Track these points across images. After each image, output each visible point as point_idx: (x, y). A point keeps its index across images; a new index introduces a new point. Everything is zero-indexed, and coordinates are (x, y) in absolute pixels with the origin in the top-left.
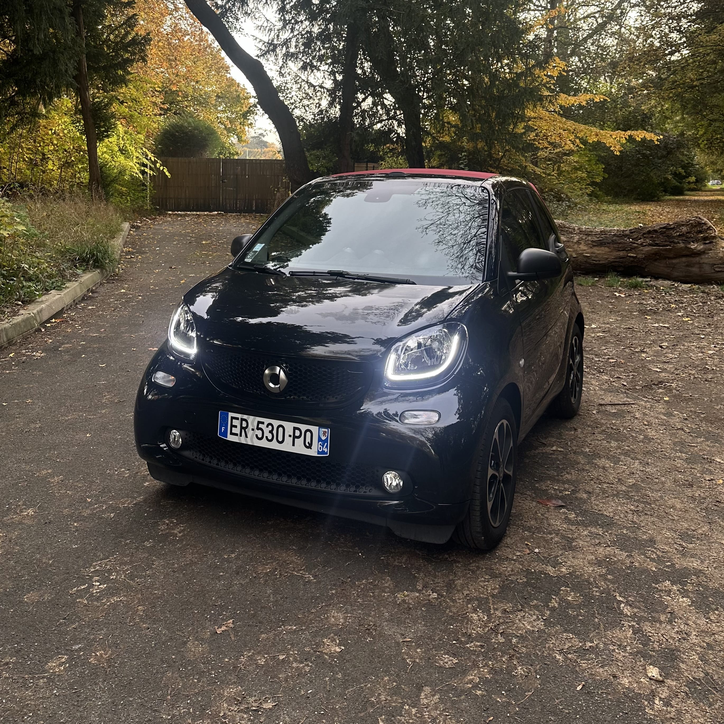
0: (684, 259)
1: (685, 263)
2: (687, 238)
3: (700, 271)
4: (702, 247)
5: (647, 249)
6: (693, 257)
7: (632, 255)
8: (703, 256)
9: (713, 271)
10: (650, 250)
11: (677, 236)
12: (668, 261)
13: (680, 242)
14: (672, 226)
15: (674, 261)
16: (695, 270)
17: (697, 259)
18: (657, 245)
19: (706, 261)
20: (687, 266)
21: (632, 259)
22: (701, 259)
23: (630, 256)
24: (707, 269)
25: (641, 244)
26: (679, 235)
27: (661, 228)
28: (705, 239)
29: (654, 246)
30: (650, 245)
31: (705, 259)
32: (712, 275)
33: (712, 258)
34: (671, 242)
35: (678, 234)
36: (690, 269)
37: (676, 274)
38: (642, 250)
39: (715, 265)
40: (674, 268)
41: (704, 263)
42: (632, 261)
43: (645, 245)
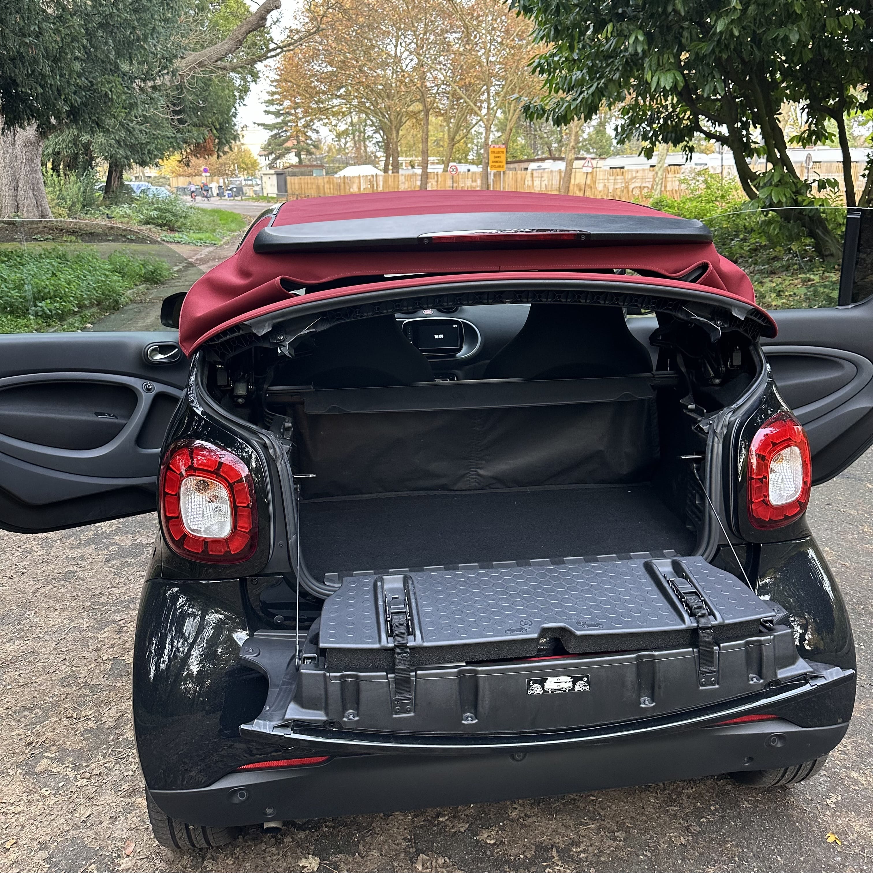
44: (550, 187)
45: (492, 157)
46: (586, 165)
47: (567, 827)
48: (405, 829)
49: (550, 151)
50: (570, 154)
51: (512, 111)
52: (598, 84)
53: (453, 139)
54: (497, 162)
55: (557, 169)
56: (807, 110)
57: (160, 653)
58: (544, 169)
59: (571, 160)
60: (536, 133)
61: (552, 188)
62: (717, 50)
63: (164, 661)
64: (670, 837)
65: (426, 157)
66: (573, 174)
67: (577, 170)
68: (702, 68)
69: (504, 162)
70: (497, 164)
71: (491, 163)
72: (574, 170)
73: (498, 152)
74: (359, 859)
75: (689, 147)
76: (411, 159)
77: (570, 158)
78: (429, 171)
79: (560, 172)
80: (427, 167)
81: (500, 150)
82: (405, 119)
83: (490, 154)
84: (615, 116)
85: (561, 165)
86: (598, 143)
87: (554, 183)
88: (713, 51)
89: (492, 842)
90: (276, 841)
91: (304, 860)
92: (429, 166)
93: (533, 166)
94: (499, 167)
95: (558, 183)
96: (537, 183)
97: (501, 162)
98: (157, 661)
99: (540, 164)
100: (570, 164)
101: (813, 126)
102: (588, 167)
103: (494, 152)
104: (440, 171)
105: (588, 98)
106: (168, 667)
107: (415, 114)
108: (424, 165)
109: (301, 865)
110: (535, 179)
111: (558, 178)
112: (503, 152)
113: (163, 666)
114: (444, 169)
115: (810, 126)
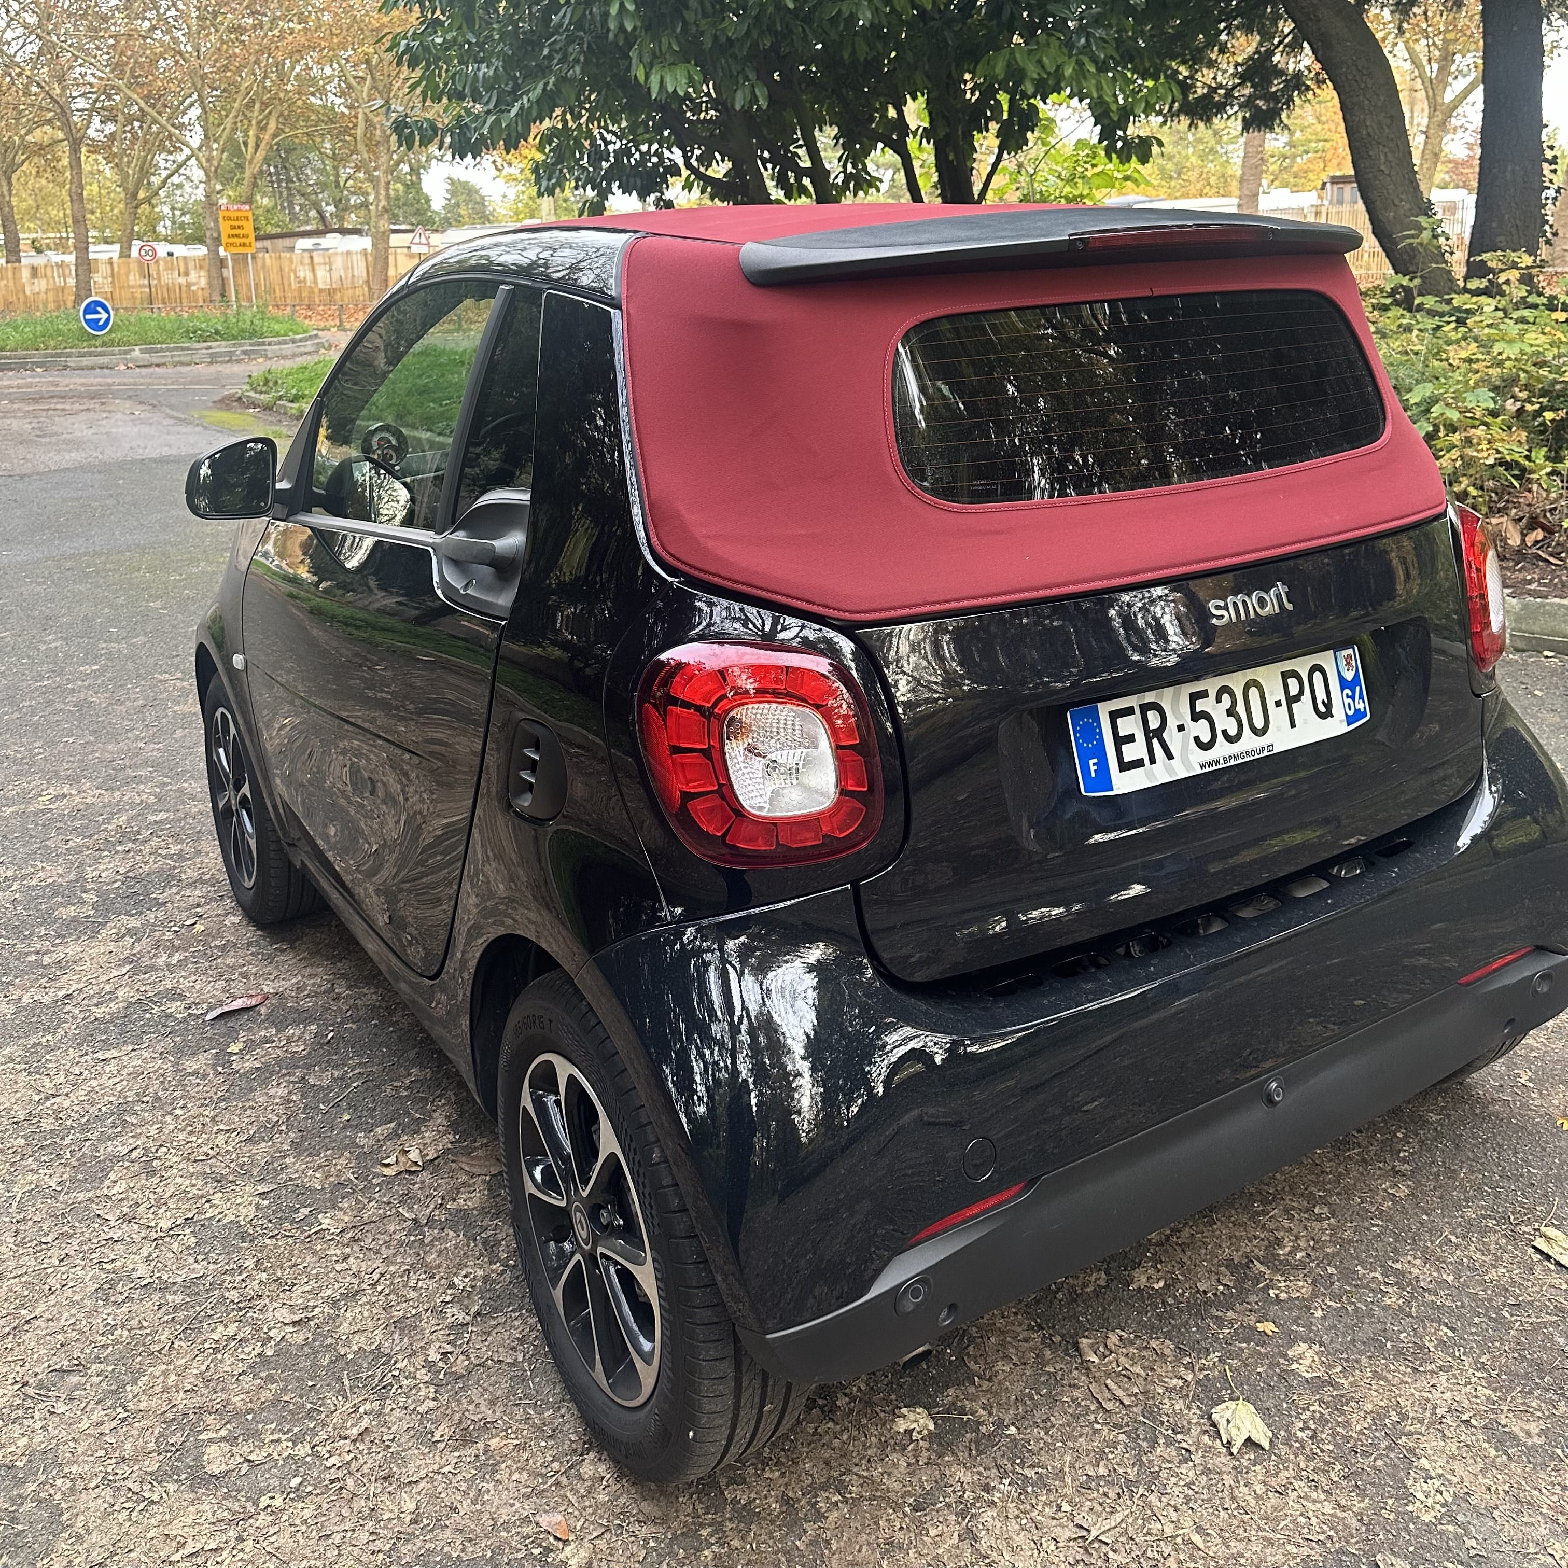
44: (349, 280)
45: (225, 228)
46: (417, 240)
47: (1243, 1225)
48: (1016, 1314)
49: (322, 218)
50: (382, 222)
51: (251, 143)
52: (546, 84)
53: (134, 195)
54: (237, 236)
55: (359, 249)
56: (841, 141)
57: (686, 1086)
58: (327, 250)
59: (384, 233)
60: (291, 185)
61: (353, 282)
62: (755, 33)
63: (700, 1099)
64: (1385, 1190)
65: (82, 230)
66: (391, 259)
67: (399, 250)
68: (727, 62)
69: (252, 235)
70: (238, 241)
71: (224, 239)
72: (390, 251)
73: (237, 219)
74: (986, 1385)
75: (664, 201)
76: (34, 236)
77: (382, 229)
78: (91, 256)
79: (364, 252)
80: (87, 249)
81: (240, 214)
82: (23, 157)
83: (221, 220)
84: (435, 157)
85: (364, 243)
86: (412, 205)
87: (356, 273)
88: (748, 33)
89: (1161, 1284)
90: (823, 1412)
91: (900, 1421)
92: (92, 248)
93: (303, 243)
94: (244, 245)
95: (365, 274)
96: (321, 273)
97: (247, 236)
98: (686, 1104)
99: (315, 240)
100: (380, 240)
101: (849, 166)
102: (420, 243)
103: (229, 219)
104: (115, 256)
105: (530, 108)
106: (711, 1109)
107: (41, 149)
108: (82, 248)
109: (902, 1430)
110: (317, 267)
111: (363, 265)
112: (247, 218)
113: (701, 1109)
114: (121, 253)
115: (845, 166)
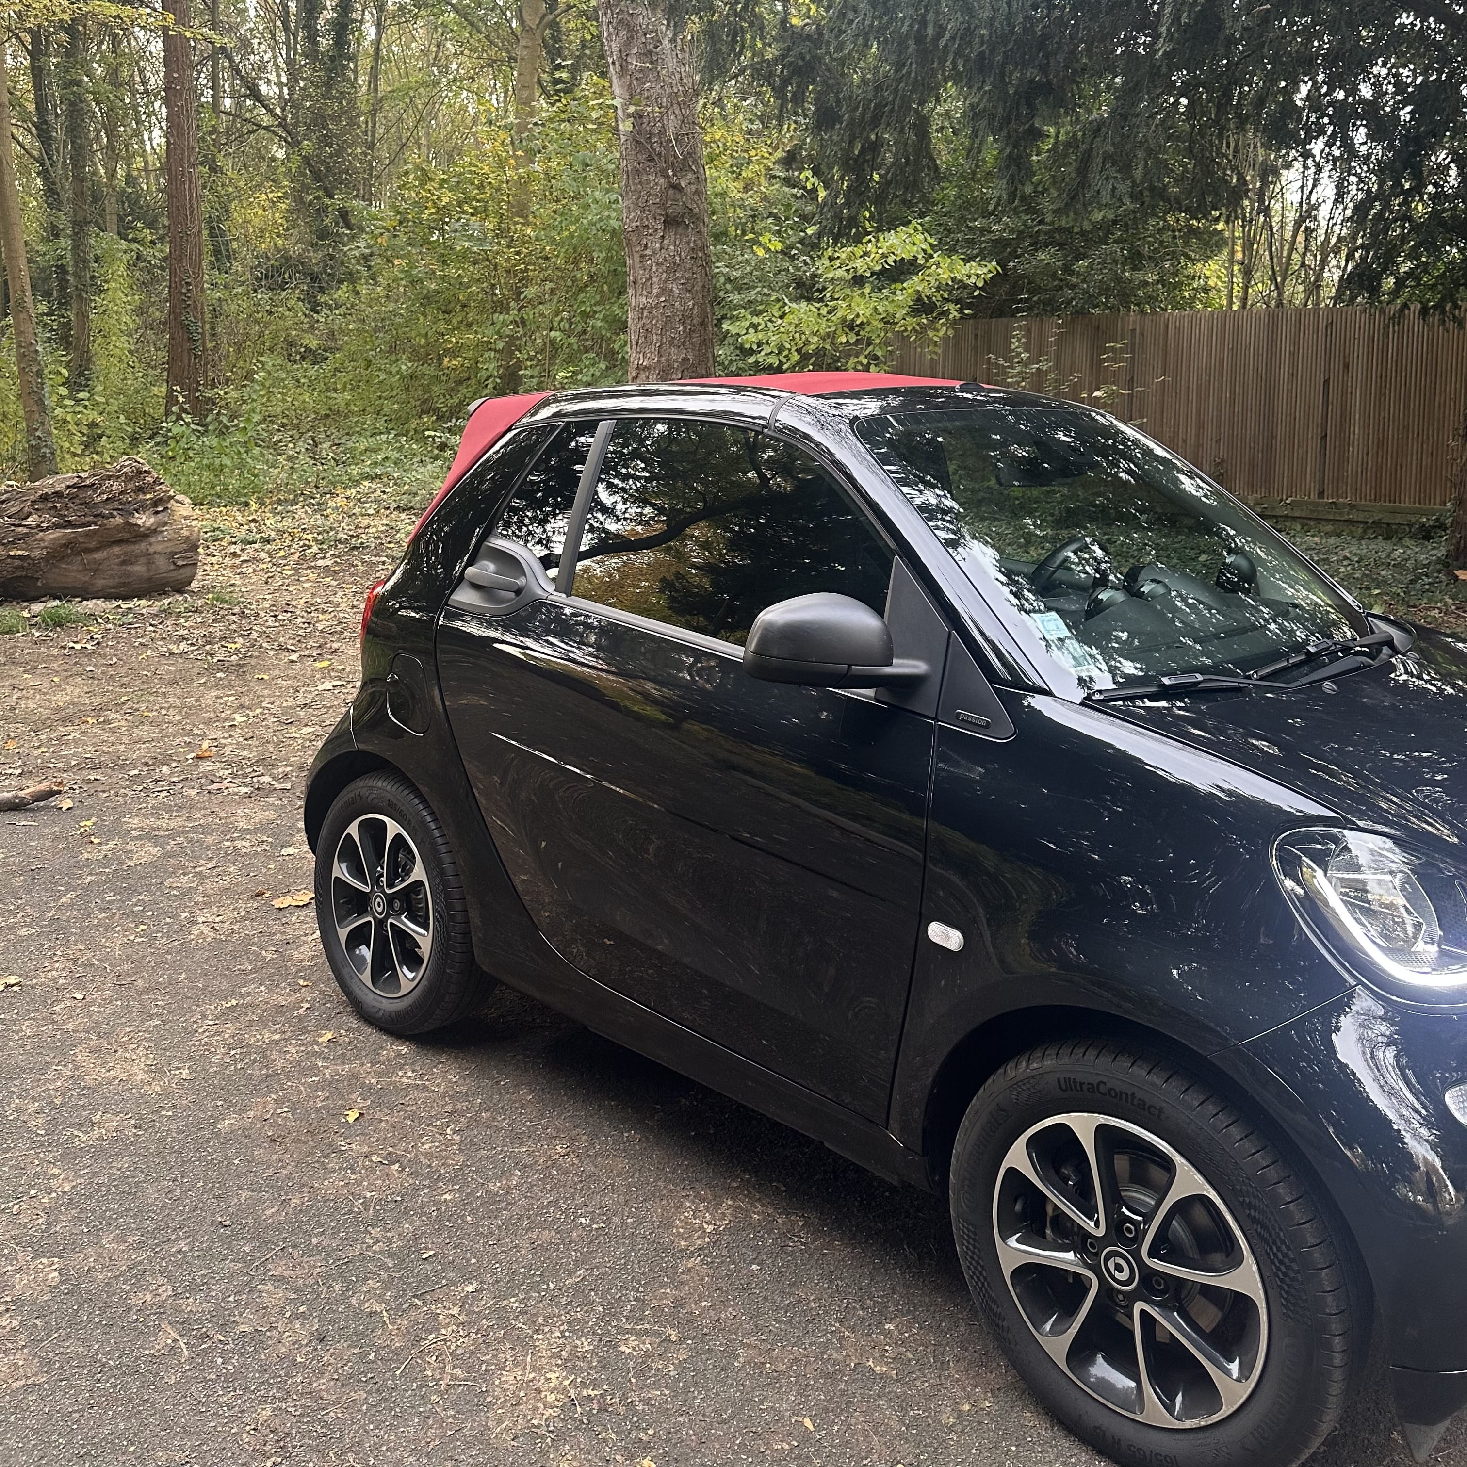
0: (116, 550)
1: (118, 556)
2: (121, 504)
3: (149, 570)
4: (152, 520)
5: (52, 536)
6: (135, 543)
7: (20, 553)
8: (152, 540)
9: (172, 567)
10: (59, 538)
11: (103, 501)
12: (87, 557)
13: (115, 513)
14: (88, 482)
15: (98, 556)
16: (139, 569)
17: (143, 546)
18: (70, 524)
19: (159, 548)
20: (124, 563)
21: (17, 563)
22: (151, 544)
23: (13, 557)
24: (162, 563)
25: (38, 526)
26: (108, 499)
27: (68, 487)
28: (156, 503)
29: (65, 527)
30: (57, 526)
31: (157, 545)
32: (170, 575)
33: (169, 540)
34: (95, 516)
35: (105, 497)
36: (129, 568)
37: (100, 583)
38: (42, 540)
39: (176, 554)
40: (97, 570)
41: (155, 553)
42: (17, 567)
43: (47, 528)
